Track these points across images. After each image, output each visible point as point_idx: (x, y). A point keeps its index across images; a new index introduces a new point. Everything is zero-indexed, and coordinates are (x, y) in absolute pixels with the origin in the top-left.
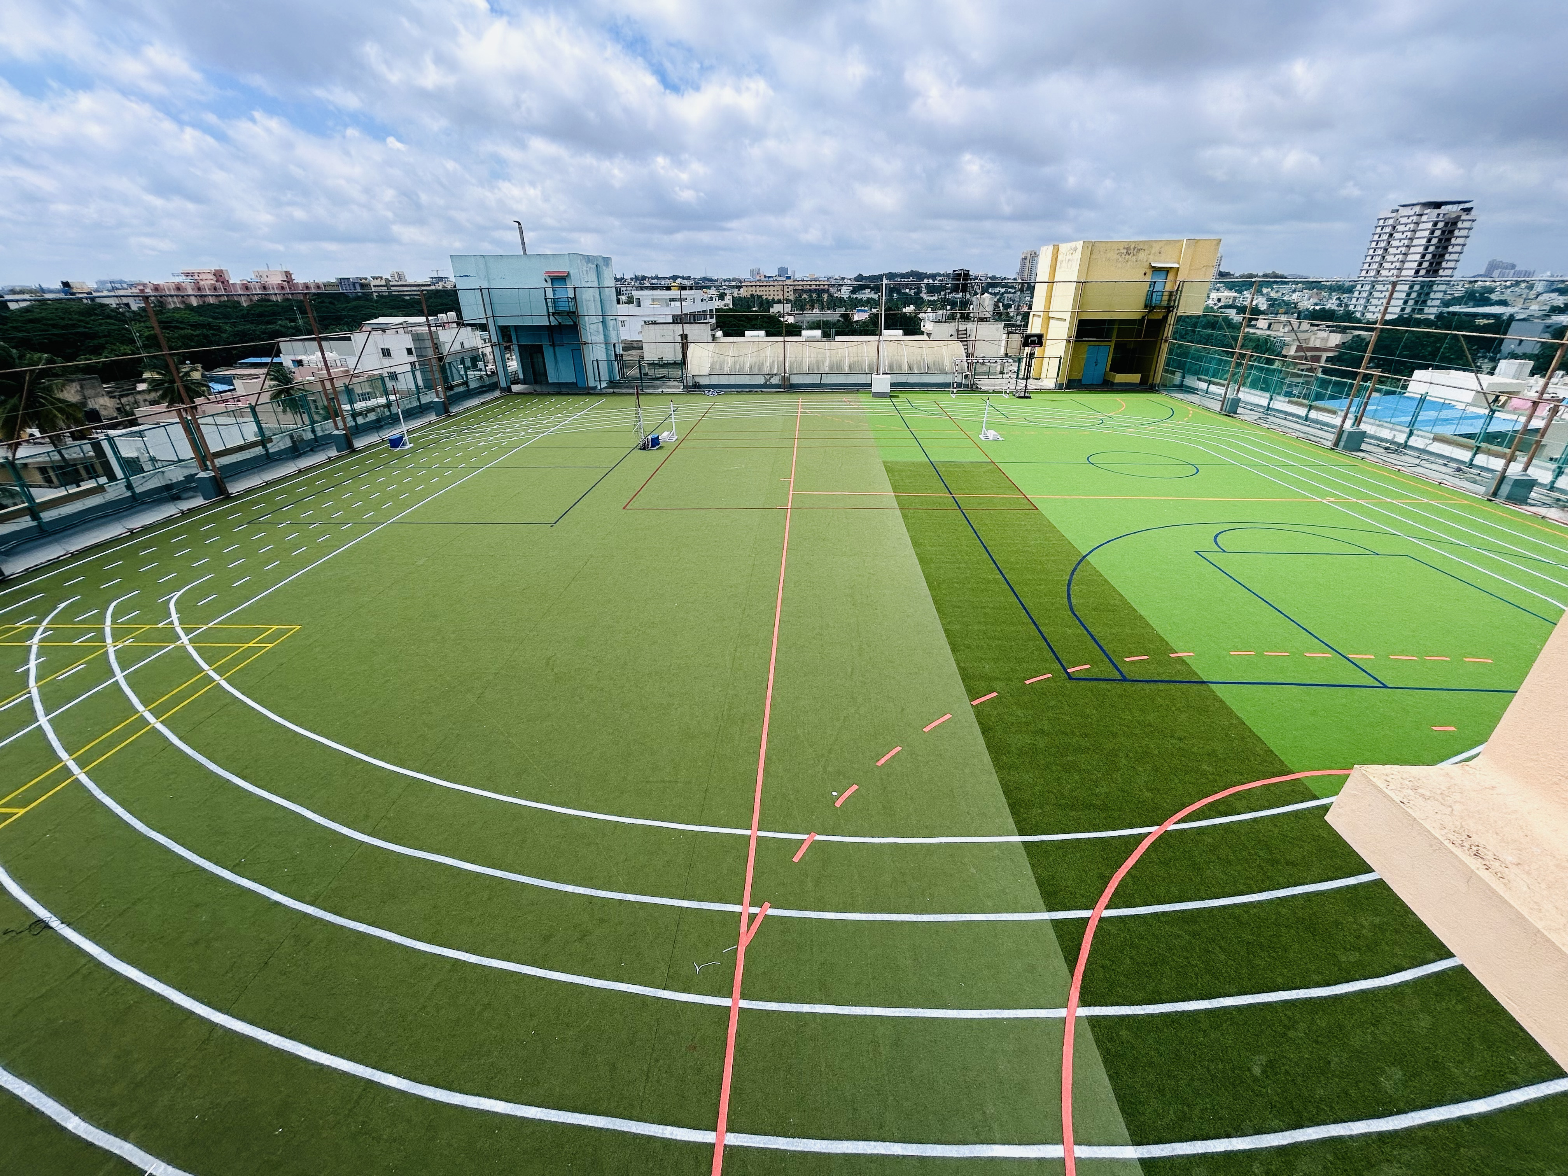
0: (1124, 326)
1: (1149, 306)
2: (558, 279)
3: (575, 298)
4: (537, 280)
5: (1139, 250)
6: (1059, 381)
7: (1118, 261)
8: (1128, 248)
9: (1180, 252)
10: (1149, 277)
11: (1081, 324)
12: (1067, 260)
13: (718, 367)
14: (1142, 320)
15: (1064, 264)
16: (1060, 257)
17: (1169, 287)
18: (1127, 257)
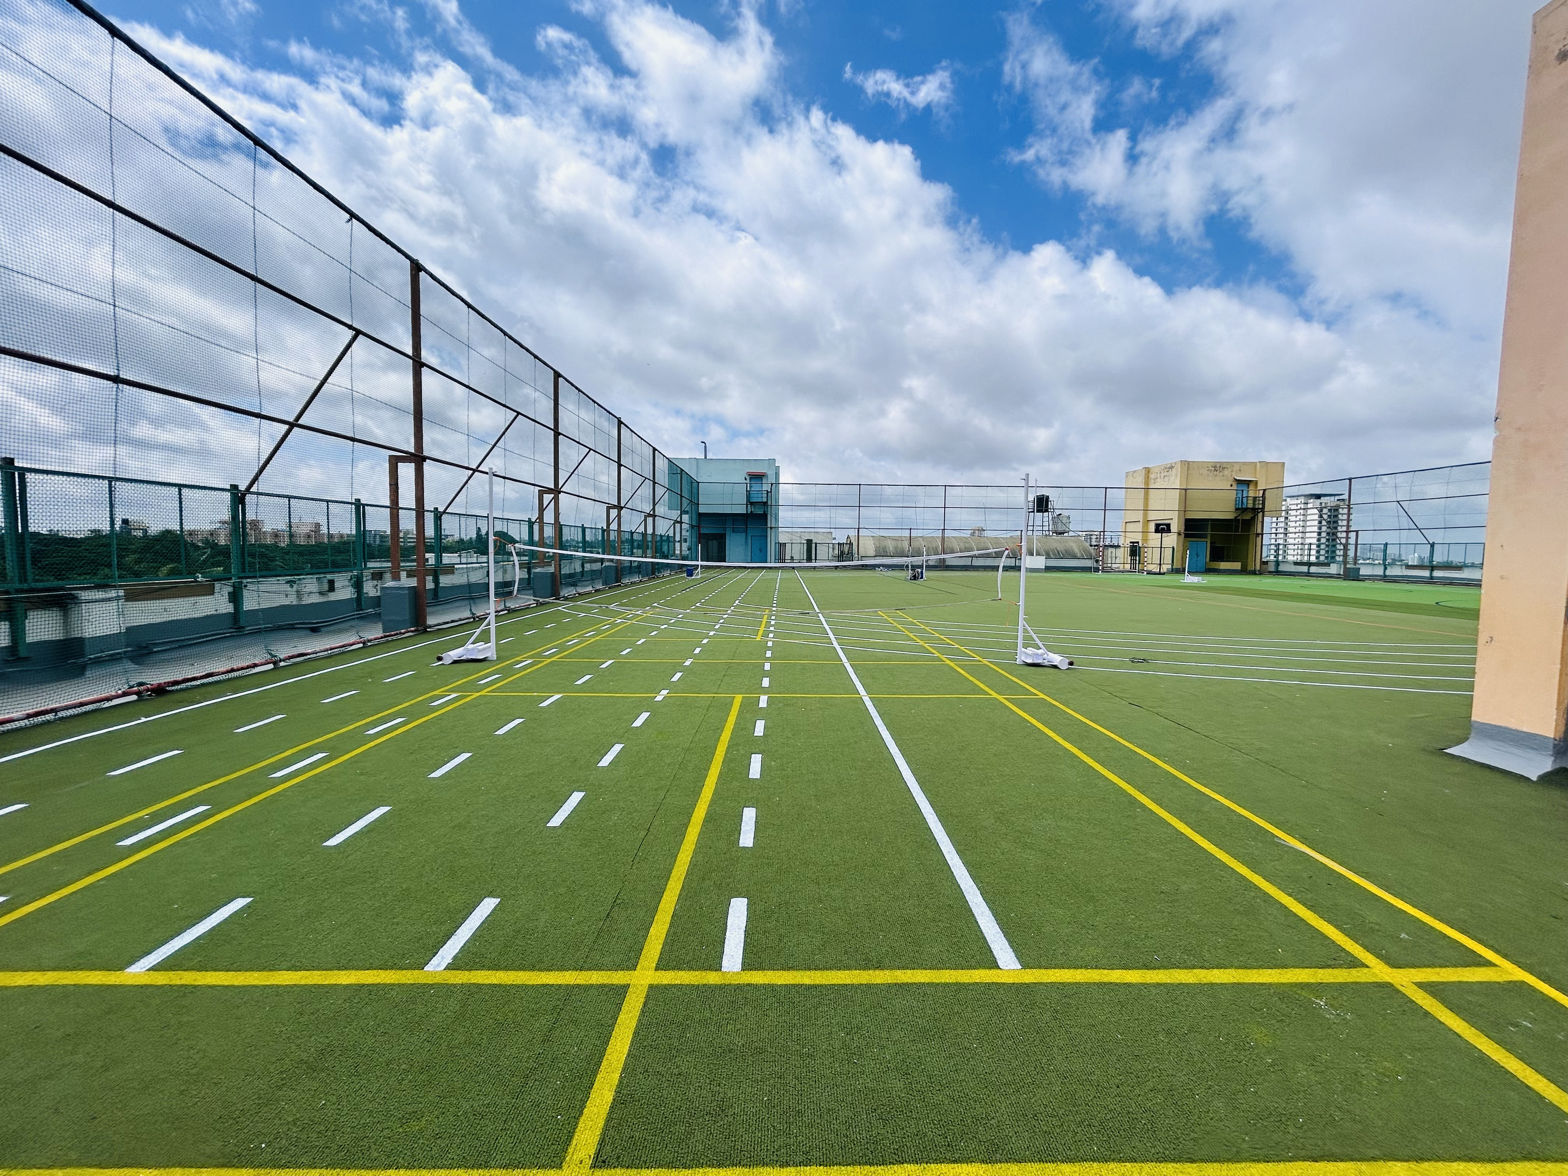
2: (755, 478)
3: (770, 492)
4: (740, 477)
5: (1224, 468)
6: (1174, 567)
7: (1208, 475)
8: (1215, 467)
9: (1256, 470)
10: (1235, 487)
11: (1187, 521)
12: (1162, 477)
13: (881, 550)
14: (1236, 520)
15: (1159, 480)
16: (1152, 476)
17: (1252, 494)
18: (1215, 473)
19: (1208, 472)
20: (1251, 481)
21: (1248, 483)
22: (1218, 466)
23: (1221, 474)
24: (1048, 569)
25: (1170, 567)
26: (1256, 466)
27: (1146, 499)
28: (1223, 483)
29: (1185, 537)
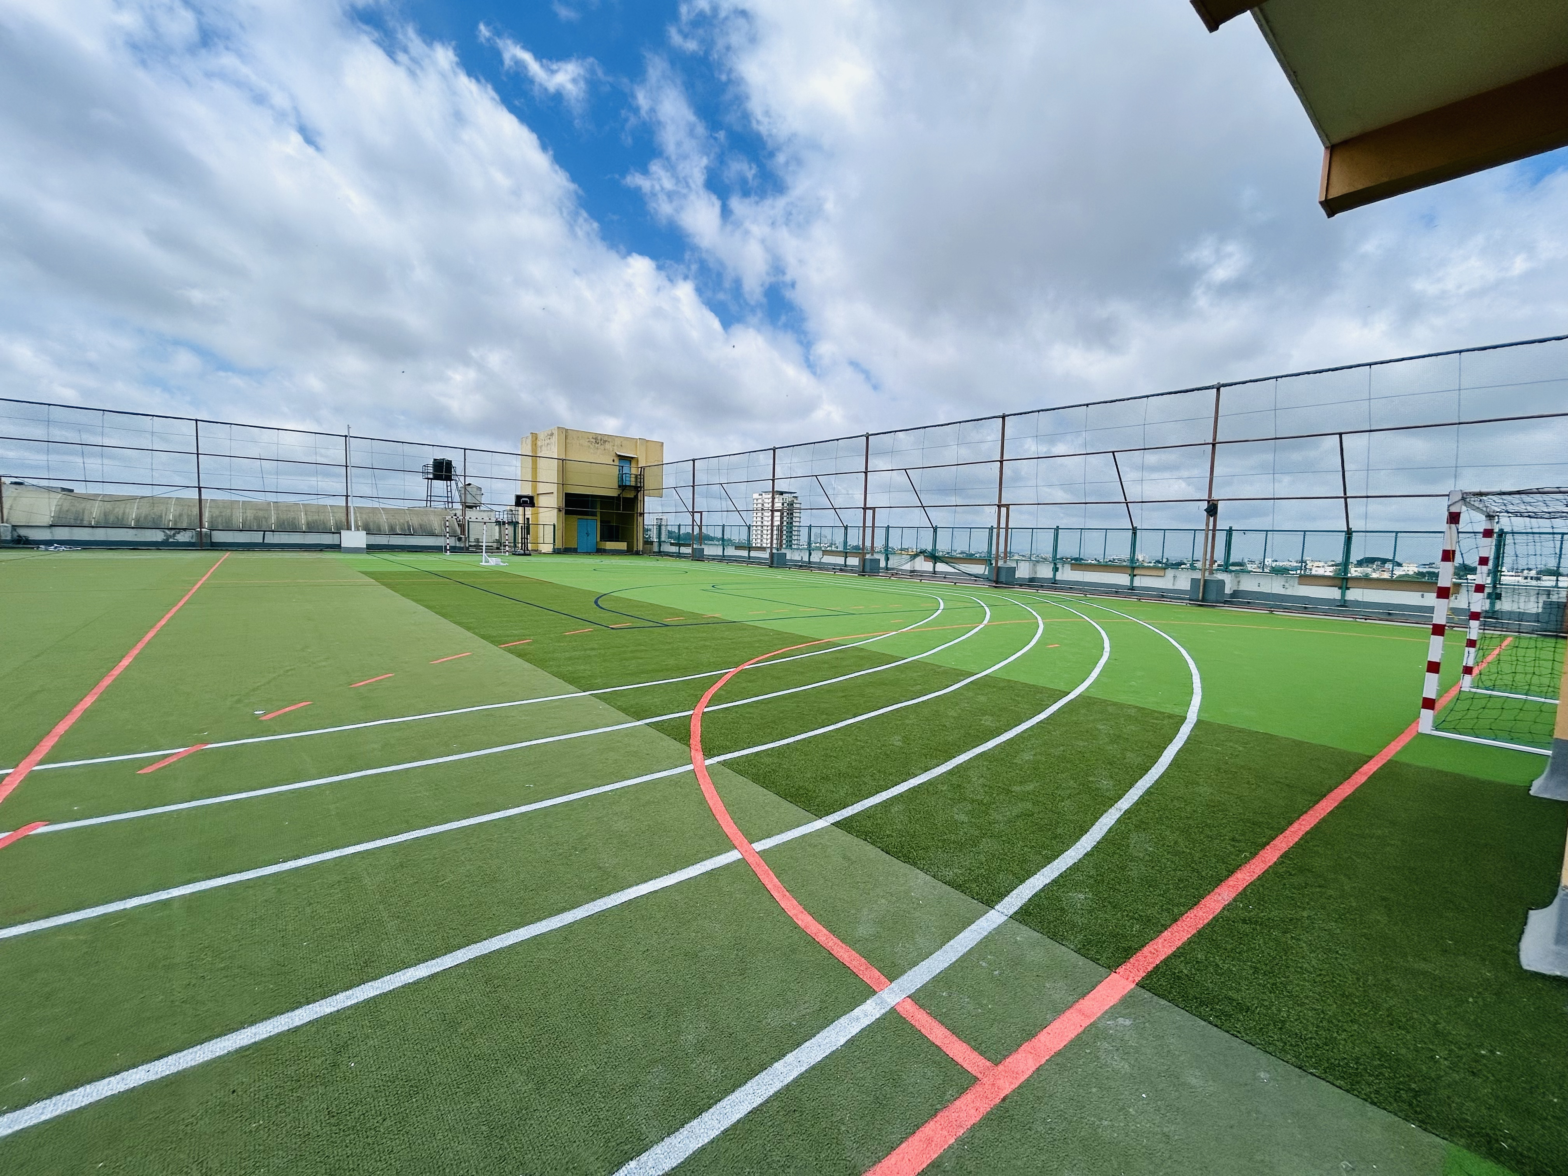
0: (605, 501)
1: (622, 487)
5: (605, 441)
6: (556, 547)
7: (589, 447)
8: (596, 439)
9: (636, 447)
10: (617, 463)
11: (568, 495)
12: (546, 445)
13: (71, 516)
14: (618, 498)
15: (543, 448)
16: (539, 442)
17: (634, 471)
18: (596, 445)
19: (589, 444)
20: (632, 458)
21: (629, 459)
22: (599, 438)
23: (602, 447)
25: (552, 546)
26: (637, 442)
27: (535, 469)
28: (605, 457)
29: (566, 513)
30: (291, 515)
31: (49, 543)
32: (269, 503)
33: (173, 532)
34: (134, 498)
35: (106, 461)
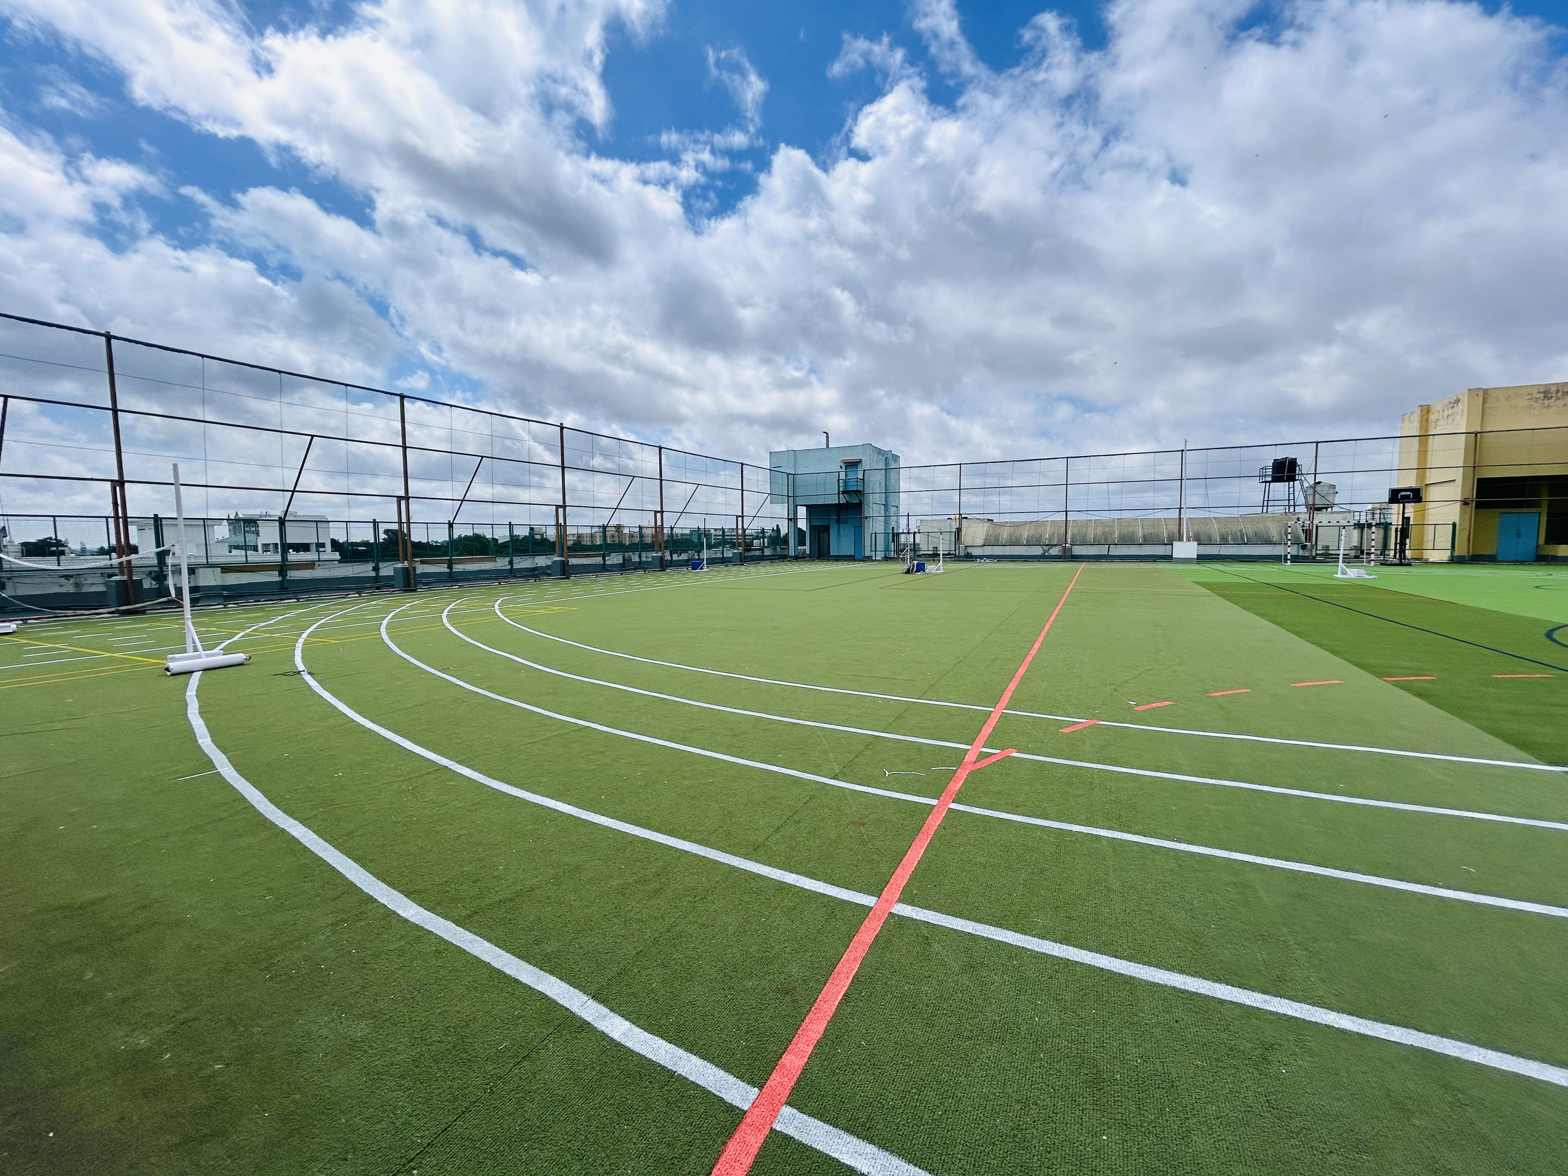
0: (1558, 483)
2: (851, 465)
3: (863, 479)
4: (835, 466)
6: (1456, 554)
7: (1530, 407)
8: (1546, 392)
11: (1482, 482)
12: (1445, 417)
13: (993, 538)
15: (1441, 422)
16: (1433, 417)
18: (1546, 402)
19: (1532, 402)
23: (1559, 403)
24: (1202, 559)
25: (1449, 553)
27: (1423, 453)
28: (1558, 418)
29: (1476, 507)
30: (1131, 529)
31: (981, 557)
32: (1114, 520)
33: (1048, 547)
34: (1026, 523)
35: (1013, 498)
